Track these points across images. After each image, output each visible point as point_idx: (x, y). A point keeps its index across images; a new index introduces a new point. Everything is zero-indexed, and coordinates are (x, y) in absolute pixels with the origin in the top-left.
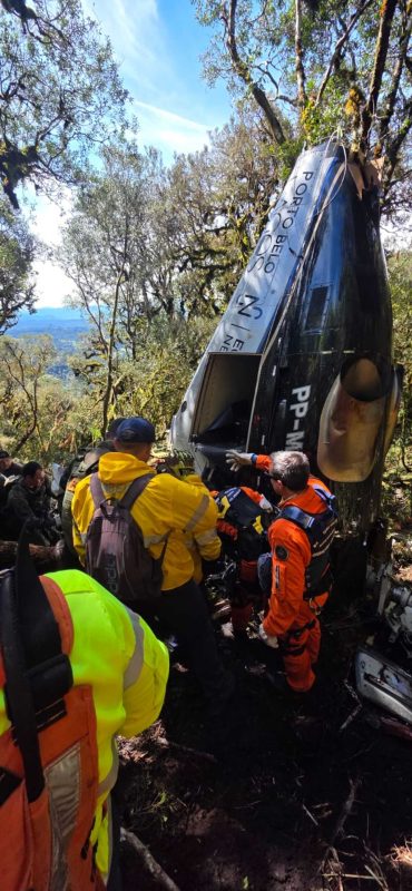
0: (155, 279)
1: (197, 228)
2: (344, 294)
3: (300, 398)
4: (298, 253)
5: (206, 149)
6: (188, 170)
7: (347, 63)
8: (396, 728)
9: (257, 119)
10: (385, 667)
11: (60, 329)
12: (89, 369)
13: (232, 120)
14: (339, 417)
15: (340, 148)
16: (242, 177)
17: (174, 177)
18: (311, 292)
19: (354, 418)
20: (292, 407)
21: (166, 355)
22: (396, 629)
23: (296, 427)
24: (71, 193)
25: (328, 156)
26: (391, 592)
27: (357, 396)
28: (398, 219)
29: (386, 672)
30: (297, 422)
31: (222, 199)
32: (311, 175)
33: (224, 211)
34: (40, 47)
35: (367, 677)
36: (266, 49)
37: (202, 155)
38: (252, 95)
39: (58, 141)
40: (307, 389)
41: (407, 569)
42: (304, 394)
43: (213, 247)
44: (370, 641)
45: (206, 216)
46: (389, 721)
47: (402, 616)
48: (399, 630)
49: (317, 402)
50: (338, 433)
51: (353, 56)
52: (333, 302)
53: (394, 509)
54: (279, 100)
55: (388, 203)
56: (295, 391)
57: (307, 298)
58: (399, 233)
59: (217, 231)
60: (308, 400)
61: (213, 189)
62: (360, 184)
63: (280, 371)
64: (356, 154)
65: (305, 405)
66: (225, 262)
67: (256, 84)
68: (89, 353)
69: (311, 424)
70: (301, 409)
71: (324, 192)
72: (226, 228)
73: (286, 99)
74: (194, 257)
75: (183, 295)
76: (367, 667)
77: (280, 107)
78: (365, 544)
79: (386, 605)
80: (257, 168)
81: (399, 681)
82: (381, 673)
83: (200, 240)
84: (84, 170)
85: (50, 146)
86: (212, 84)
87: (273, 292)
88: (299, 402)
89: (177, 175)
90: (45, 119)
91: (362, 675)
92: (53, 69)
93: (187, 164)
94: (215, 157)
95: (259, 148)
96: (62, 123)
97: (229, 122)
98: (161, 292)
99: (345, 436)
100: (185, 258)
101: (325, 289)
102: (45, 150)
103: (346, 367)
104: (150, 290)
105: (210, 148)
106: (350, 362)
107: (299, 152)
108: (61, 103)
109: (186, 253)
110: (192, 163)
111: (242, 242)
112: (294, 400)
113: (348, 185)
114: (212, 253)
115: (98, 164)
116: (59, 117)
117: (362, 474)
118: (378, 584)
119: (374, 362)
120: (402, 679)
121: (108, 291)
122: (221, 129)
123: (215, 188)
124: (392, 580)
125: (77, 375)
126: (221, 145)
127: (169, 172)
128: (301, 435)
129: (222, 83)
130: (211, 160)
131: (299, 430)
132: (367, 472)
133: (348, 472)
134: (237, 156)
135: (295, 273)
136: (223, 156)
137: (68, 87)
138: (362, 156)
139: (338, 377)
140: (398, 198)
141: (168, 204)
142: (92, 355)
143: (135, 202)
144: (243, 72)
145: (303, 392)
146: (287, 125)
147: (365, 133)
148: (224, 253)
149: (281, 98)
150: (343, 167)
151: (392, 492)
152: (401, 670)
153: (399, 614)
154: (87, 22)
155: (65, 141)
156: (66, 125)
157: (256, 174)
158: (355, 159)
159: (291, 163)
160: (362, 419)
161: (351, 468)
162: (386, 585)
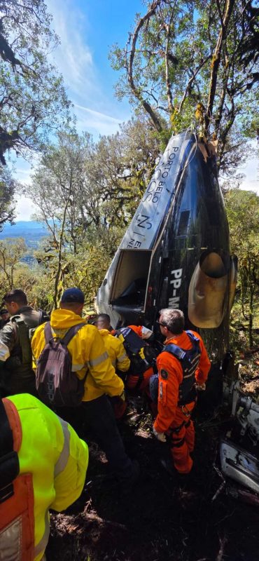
0: (89, 205)
1: (114, 176)
2: (199, 214)
3: (176, 276)
4: (171, 191)
5: (118, 133)
6: (108, 144)
7: (196, 91)
8: (248, 497)
9: (147, 118)
10: (239, 453)
11: (30, 234)
12: (47, 258)
13: (133, 118)
14: (200, 288)
15: (193, 135)
16: (139, 148)
17: (100, 148)
18: (180, 214)
19: (209, 288)
20: (172, 282)
21: (94, 250)
22: (244, 425)
23: (174, 294)
24: (38, 156)
25: (187, 139)
26: (240, 400)
27: (210, 275)
28: (229, 172)
29: (240, 457)
30: (175, 291)
31: (128, 160)
32: (177, 149)
33: (129, 167)
34: (22, 79)
35: (228, 461)
36: (150, 82)
37: (116, 136)
38: (142, 106)
39: (30, 128)
40: (180, 271)
41: (249, 384)
42: (178, 274)
43: (123, 187)
44: (229, 434)
45: (119, 169)
46: (244, 493)
47: (248, 416)
48: (247, 425)
49: (186, 279)
50: (201, 298)
51: (198, 87)
52: (193, 219)
53: (239, 344)
54: (158, 109)
55: (223, 163)
56: (173, 272)
57: (178, 217)
58: (231, 180)
59: (125, 178)
60: (181, 277)
61: (122, 155)
62: (205, 154)
63: (164, 260)
64: (202, 138)
65: (180, 281)
66: (130, 195)
67: (145, 101)
68: (47, 249)
69: (183, 292)
70: (177, 283)
71: (185, 158)
72: (130, 176)
73: (162, 108)
74: (111, 193)
75: (106, 214)
76: (227, 454)
77: (160, 112)
78: (221, 368)
79: (237, 409)
80: (147, 144)
81: (249, 463)
82: (237, 457)
83: (115, 183)
84: (46, 143)
85: (26, 131)
86: (120, 100)
87: (158, 213)
88: (175, 279)
89: (101, 147)
90: (24, 116)
91: (224, 460)
92: (29, 90)
93: (107, 141)
94: (123, 137)
95: (148, 133)
96: (33, 118)
97: (131, 120)
98: (92, 213)
99: (204, 299)
100: (106, 193)
101: (189, 212)
102: (23, 133)
103: (203, 257)
104: (86, 211)
105: (120, 133)
106: (205, 255)
107: (170, 137)
108: (33, 108)
109: (107, 190)
110: (110, 141)
111: (140, 184)
112: (173, 277)
113: (199, 155)
114: (122, 190)
115: (54, 141)
116: (32, 115)
117: (216, 323)
118: (231, 395)
119: (220, 255)
120: (251, 461)
121: (60, 211)
122: (126, 123)
123: (124, 154)
124: (239, 392)
125: (39, 262)
126: (127, 131)
127: (97, 145)
128: (177, 299)
129: (126, 99)
130: (121, 139)
131: (177, 296)
132: (220, 321)
133: (208, 322)
134: (136, 137)
135: (170, 203)
136: (128, 137)
137: (37, 100)
138: (205, 140)
139: (198, 264)
140: (229, 161)
141: (96, 163)
142: (50, 250)
143: (76, 161)
144: (138, 94)
145: (178, 273)
146: (164, 122)
147: (206, 128)
148: (129, 190)
149: (160, 107)
150: (195, 145)
151: (237, 333)
152: (249, 455)
153: (246, 415)
154: (49, 67)
155: (35, 128)
156: (35, 119)
157: (147, 147)
158: (202, 141)
159: (166, 142)
160: (214, 289)
161: (209, 319)
162: (236, 396)
